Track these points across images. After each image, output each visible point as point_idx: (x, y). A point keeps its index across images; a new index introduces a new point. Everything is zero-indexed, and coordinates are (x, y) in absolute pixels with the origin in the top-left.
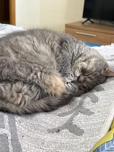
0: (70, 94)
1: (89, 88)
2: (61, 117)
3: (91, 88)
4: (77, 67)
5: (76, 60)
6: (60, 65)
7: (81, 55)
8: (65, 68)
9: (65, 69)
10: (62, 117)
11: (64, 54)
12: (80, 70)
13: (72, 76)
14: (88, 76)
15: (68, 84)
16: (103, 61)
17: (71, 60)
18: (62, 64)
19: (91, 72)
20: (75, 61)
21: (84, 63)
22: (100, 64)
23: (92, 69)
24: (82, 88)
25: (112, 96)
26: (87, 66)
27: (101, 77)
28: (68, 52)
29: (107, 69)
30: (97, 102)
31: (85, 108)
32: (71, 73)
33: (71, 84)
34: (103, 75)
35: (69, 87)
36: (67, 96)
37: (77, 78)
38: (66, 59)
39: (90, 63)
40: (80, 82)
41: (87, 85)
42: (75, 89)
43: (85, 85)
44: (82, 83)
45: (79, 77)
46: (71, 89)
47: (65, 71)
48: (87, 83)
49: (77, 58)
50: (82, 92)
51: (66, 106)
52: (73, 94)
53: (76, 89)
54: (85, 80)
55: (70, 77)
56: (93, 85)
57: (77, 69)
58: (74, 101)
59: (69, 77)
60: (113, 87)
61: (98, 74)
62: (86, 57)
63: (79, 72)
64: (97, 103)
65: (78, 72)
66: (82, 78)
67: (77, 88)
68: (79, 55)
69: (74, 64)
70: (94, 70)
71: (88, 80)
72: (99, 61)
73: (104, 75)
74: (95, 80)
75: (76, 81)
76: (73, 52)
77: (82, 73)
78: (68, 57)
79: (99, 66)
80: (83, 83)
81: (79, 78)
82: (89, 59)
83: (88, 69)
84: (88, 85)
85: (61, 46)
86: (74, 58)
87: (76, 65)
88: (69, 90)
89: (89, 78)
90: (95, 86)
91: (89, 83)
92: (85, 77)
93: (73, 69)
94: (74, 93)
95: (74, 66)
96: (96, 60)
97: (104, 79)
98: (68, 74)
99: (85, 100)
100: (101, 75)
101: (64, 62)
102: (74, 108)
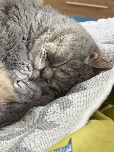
0: (26, 103)
1: (62, 90)
2: (5, 141)
3: (67, 89)
4: (39, 52)
5: (37, 38)
6: (3, 48)
7: (45, 30)
8: (13, 54)
9: (15, 55)
10: (7, 141)
11: (10, 27)
12: (43, 58)
13: (28, 68)
14: (60, 67)
15: (19, 83)
16: (87, 40)
17: (26, 39)
18: (7, 47)
19: (64, 60)
20: (34, 41)
21: (52, 44)
22: (82, 46)
23: (66, 54)
24: (49, 91)
25: (94, 95)
26: (57, 49)
27: (84, 68)
28: (20, 24)
29: (96, 55)
30: (69, 108)
31: (48, 121)
32: (26, 63)
33: (25, 83)
34: (89, 66)
35: (21, 87)
36: (18, 106)
37: (38, 72)
38: (14, 36)
39: (62, 43)
40: (46, 80)
41: (58, 84)
42: (34, 91)
43: (54, 84)
44: (49, 81)
45: (43, 70)
46: (26, 92)
47: (15, 60)
48: (58, 81)
49: (39, 36)
50: (49, 98)
51: (17, 123)
52: (30, 101)
53: (37, 91)
54: (54, 77)
55: (25, 70)
56: (69, 85)
57: (39, 56)
58: (32, 113)
59: (22, 71)
60: (100, 82)
61: (79, 63)
62: (55, 33)
63: (42, 61)
64: (68, 110)
65: (40, 61)
66: (49, 72)
67: (39, 89)
68: (41, 29)
69: (33, 47)
70: (70, 56)
71: (60, 75)
72: (79, 39)
73: (91, 65)
74: (73, 75)
75: (38, 78)
76: (31, 26)
77: (47, 63)
78: (20, 34)
79: (79, 49)
80: (51, 80)
81: (43, 72)
82: (60, 36)
83: (59, 54)
84: (60, 84)
85: (7, 14)
86: (33, 36)
87: (38, 49)
88: (23, 94)
89: (62, 70)
90: (73, 86)
91: (61, 80)
92: (54, 69)
93: (30, 55)
94: (32, 99)
95: (33, 51)
96: (74, 38)
97: (91, 72)
98: (21, 65)
99: (49, 108)
100: (85, 65)
101: (12, 43)
102: (31, 124)
